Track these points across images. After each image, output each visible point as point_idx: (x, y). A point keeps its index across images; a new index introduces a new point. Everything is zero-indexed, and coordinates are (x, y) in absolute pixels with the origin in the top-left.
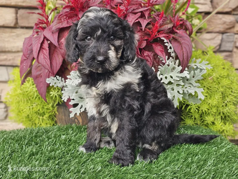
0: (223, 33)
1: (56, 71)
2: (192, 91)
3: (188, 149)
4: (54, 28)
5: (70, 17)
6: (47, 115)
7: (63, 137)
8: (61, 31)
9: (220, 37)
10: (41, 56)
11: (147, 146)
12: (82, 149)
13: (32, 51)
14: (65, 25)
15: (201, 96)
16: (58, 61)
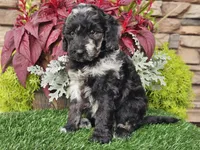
0: (170, 33)
1: (35, 60)
2: (155, 79)
3: (155, 128)
4: (35, 23)
5: (49, 14)
6: (25, 101)
7: (43, 120)
8: (41, 25)
9: (168, 37)
10: (22, 48)
11: (121, 125)
12: (63, 130)
13: (13, 43)
14: (44, 20)
15: (163, 83)
16: (37, 52)
